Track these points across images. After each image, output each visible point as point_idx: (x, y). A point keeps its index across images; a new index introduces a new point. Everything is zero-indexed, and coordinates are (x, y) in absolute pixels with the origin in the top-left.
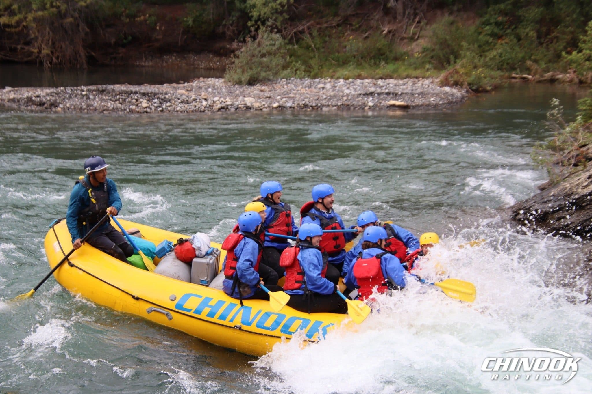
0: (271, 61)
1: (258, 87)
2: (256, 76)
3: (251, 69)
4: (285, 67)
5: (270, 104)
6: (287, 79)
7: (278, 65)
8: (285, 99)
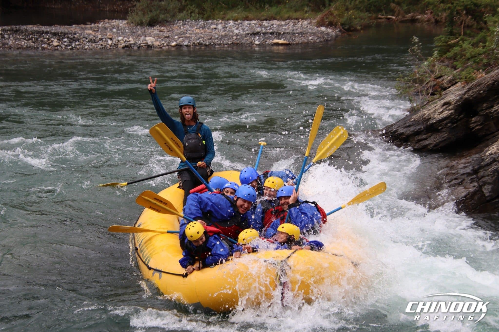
0: (168, 4)
1: (157, 28)
2: (155, 18)
3: (151, 11)
4: (181, 10)
5: (169, 43)
6: (183, 21)
7: (175, 8)
8: (181, 39)
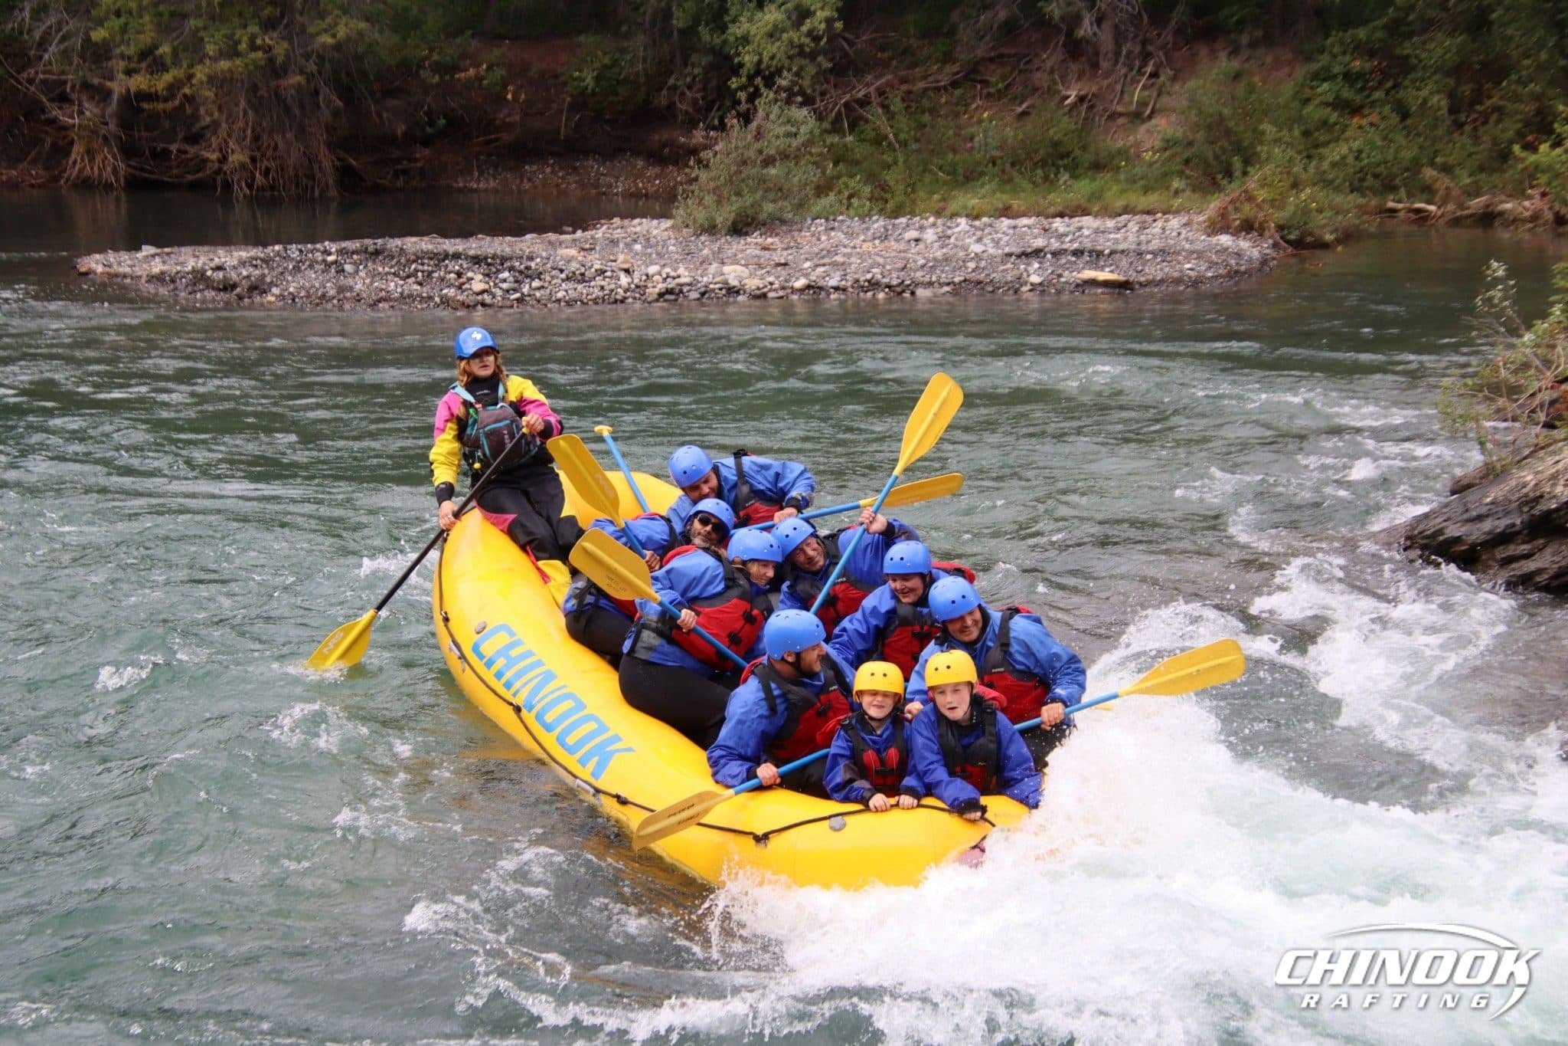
0: (788, 174)
1: (755, 239)
2: (749, 212)
3: (739, 194)
4: (821, 190)
5: (786, 281)
6: (827, 219)
7: (806, 184)
8: (822, 269)
